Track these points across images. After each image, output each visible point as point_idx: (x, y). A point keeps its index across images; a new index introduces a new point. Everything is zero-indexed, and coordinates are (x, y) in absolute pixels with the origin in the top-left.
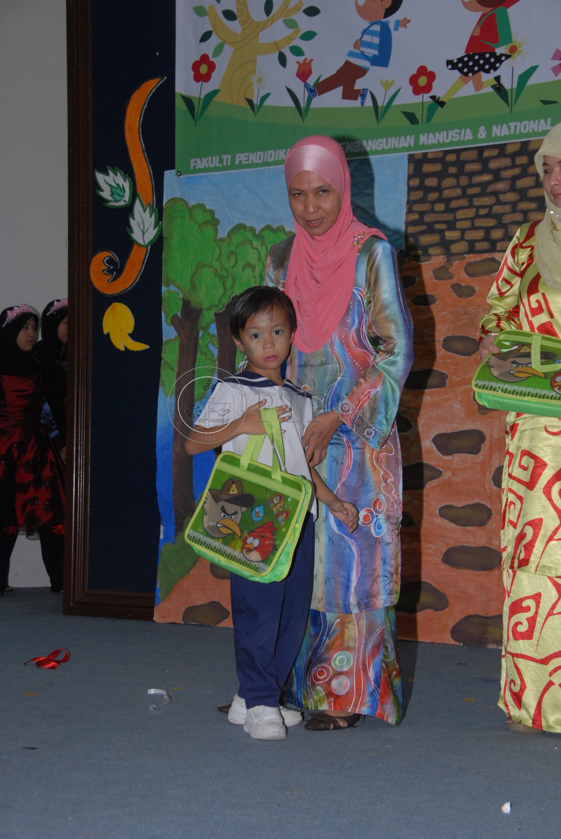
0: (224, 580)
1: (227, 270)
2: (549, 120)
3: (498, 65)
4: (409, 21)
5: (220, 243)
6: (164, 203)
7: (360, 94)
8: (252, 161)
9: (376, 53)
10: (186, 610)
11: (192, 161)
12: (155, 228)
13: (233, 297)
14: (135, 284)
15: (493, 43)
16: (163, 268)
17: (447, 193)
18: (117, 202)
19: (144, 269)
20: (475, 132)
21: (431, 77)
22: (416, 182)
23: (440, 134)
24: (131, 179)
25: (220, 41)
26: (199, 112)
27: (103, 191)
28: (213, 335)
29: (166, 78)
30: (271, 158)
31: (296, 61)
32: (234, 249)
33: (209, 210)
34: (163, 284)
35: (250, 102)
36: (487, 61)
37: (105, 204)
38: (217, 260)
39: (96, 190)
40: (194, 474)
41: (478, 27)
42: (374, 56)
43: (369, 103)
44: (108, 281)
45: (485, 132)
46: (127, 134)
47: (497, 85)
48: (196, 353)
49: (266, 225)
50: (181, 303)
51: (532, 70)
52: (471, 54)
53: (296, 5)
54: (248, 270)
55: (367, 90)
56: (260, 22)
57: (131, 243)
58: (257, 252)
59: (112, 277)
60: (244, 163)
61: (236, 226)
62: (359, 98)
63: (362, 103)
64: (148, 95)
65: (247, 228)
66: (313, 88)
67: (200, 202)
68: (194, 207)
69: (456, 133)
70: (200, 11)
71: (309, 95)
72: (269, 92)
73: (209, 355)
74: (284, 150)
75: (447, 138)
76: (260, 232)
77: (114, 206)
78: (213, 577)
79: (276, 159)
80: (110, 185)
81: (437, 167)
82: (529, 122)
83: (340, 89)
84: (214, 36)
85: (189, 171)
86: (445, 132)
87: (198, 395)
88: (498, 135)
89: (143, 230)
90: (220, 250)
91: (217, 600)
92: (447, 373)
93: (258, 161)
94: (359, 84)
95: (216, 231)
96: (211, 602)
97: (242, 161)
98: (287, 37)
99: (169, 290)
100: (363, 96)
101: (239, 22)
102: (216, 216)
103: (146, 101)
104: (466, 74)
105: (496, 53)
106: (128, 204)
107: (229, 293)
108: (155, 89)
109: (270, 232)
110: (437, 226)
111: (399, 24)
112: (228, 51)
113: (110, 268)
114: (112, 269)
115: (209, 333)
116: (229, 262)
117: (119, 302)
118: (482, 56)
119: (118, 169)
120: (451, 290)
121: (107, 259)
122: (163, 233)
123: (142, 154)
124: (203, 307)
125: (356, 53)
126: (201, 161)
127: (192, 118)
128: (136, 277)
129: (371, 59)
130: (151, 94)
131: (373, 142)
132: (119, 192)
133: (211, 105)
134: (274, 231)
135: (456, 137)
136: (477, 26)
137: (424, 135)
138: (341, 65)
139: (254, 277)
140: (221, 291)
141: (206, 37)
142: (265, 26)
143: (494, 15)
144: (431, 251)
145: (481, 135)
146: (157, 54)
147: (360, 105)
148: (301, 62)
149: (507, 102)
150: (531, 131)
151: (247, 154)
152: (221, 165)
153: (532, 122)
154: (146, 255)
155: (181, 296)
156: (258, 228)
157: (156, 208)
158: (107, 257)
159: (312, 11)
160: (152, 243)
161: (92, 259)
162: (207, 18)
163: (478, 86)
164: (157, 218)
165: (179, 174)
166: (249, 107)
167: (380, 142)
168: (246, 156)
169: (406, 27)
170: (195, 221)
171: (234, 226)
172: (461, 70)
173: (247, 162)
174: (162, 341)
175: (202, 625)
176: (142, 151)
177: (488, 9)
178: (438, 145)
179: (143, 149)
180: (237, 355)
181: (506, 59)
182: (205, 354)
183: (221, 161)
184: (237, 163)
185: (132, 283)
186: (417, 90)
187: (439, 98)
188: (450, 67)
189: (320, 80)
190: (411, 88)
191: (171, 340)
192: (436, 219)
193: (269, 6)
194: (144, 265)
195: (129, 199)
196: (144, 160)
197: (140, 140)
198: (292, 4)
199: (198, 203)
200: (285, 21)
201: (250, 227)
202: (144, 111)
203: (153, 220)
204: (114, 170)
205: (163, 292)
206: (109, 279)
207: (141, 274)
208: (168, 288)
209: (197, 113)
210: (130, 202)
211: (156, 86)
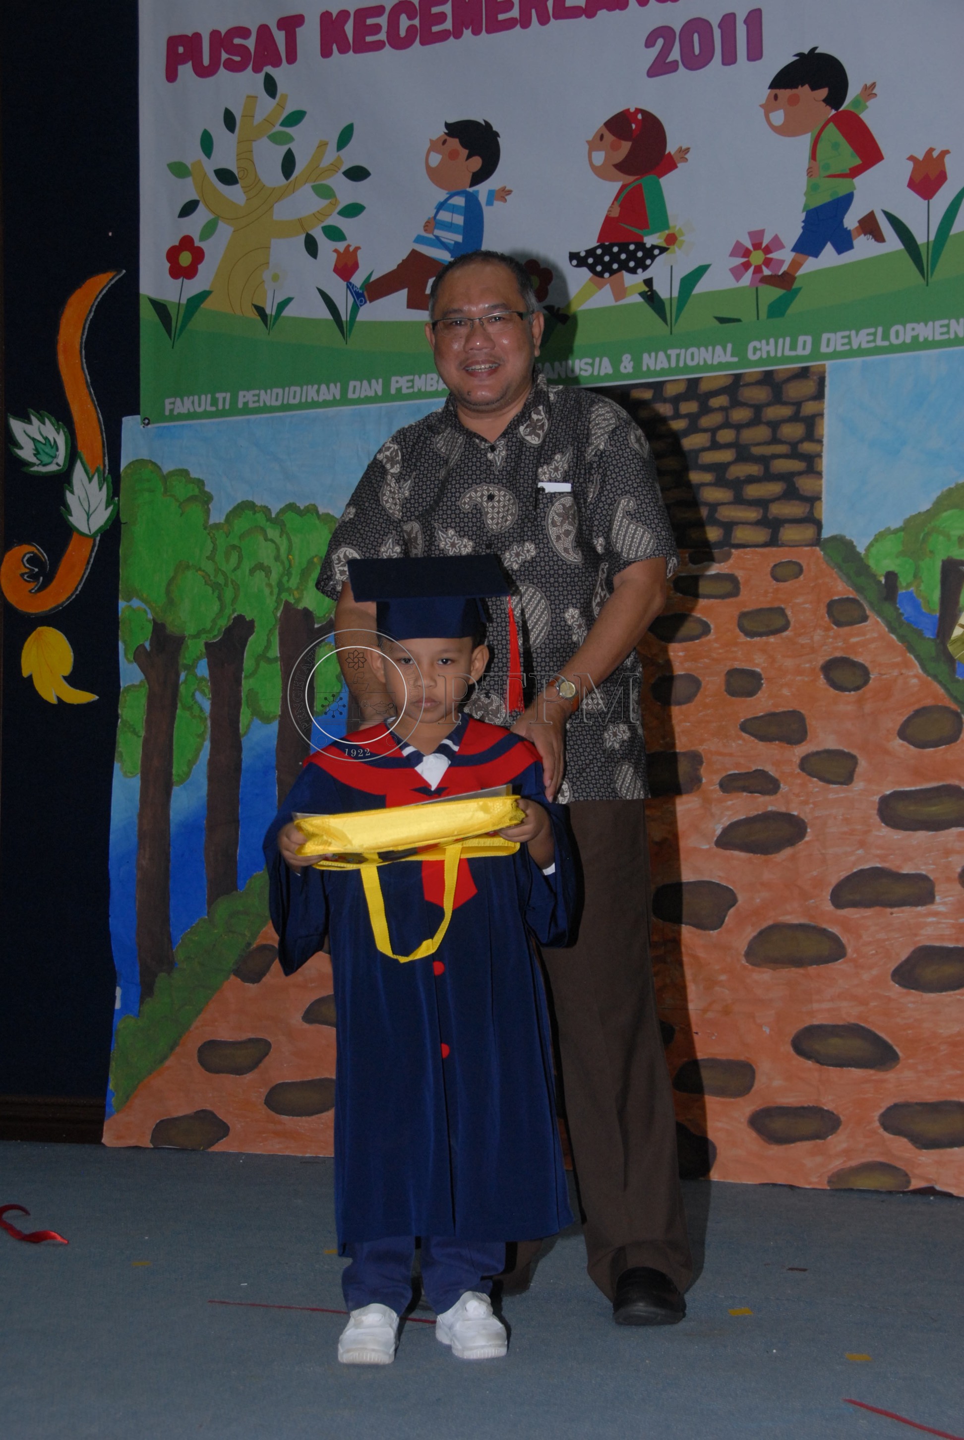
0: (222, 1075)
1: (224, 574)
2: (729, 347)
3: (648, 262)
4: (510, 192)
5: (214, 532)
6: (122, 469)
8: (264, 402)
9: (459, 238)
10: (157, 1125)
11: (167, 401)
12: (106, 508)
13: (235, 619)
14: (74, 597)
15: (641, 228)
16: (121, 571)
18: (45, 465)
19: (89, 573)
20: (616, 363)
21: (546, 277)
23: (561, 364)
24: (68, 429)
25: (212, 216)
26: (179, 326)
27: (21, 448)
28: (203, 679)
29: (124, 271)
30: (294, 398)
31: (334, 249)
32: (236, 542)
33: (195, 479)
34: (120, 596)
35: (261, 311)
36: (632, 256)
37: (25, 469)
38: (208, 558)
39: (11, 447)
40: (172, 902)
41: (617, 204)
42: (456, 243)
44: (30, 591)
45: (632, 363)
46: (61, 358)
47: (647, 292)
48: (174, 707)
49: (288, 503)
50: (150, 627)
51: (702, 270)
52: (607, 243)
53: (331, 164)
54: (260, 575)
56: (274, 188)
57: (68, 530)
58: (273, 545)
59: (36, 585)
60: (251, 405)
61: (239, 505)
64: (95, 296)
65: (257, 508)
66: (361, 291)
67: (181, 467)
68: (172, 474)
69: (586, 364)
70: (179, 170)
71: (355, 300)
72: (291, 296)
73: (196, 711)
74: (316, 387)
75: (574, 371)
76: (278, 514)
77: (40, 472)
78: (203, 1070)
79: (303, 400)
80: (34, 440)
82: (699, 349)
83: (403, 293)
84: (201, 206)
85: (162, 418)
86: (570, 363)
87: (178, 776)
88: (652, 368)
89: (87, 510)
90: (214, 543)
91: (209, 1108)
93: (274, 403)
95: (207, 512)
96: (198, 1112)
97: (248, 401)
98: (318, 212)
99: (130, 606)
101: (242, 187)
102: (207, 489)
103: (92, 306)
104: (600, 275)
105: (645, 244)
106: (62, 470)
107: (228, 611)
108: (107, 289)
109: (294, 515)
111: (493, 196)
112: (225, 231)
113: (34, 570)
114: (37, 573)
115: (196, 676)
116: (227, 561)
117: (49, 625)
118: (624, 248)
119: (46, 413)
121: (28, 556)
122: (121, 515)
123: (86, 391)
124: (187, 633)
125: (431, 239)
126: (183, 402)
127: (167, 335)
128: (77, 583)
129: (451, 248)
130: (101, 296)
132: (47, 449)
133: (197, 314)
134: (301, 513)
135: (586, 371)
136: (615, 202)
138: (405, 257)
139: (269, 585)
140: (216, 607)
141: (189, 209)
142: (282, 194)
143: (640, 186)
145: (625, 367)
146: (110, 234)
148: (342, 250)
149: (664, 319)
150: (702, 363)
151: (257, 392)
152: (214, 409)
153: (703, 349)
154: (92, 551)
155: (150, 617)
156: (275, 508)
157: (110, 476)
158: (29, 553)
159: (357, 174)
160: (102, 532)
161: (3, 557)
162: (189, 180)
163: (620, 292)
164: (111, 491)
165: (146, 421)
166: (259, 318)
168: (254, 395)
169: (505, 201)
170: (173, 496)
171: (236, 504)
172: (592, 268)
173: (256, 405)
174: (119, 687)
175: (183, 1150)
176: (84, 385)
177: (631, 179)
179: (87, 382)
180: (242, 710)
181: (661, 253)
182: (190, 708)
183: (214, 402)
184: (240, 405)
185: (69, 594)
187: (559, 309)
189: (373, 279)
191: (133, 686)
193: (288, 164)
194: (90, 566)
195: (65, 461)
196: (89, 400)
197: (83, 369)
198: (326, 162)
199: (177, 468)
200: (313, 187)
201: (261, 506)
202: (88, 322)
203: (104, 494)
204: (40, 415)
205: (120, 610)
206: (30, 589)
207: (84, 581)
208: (128, 604)
209: (176, 328)
210: (67, 466)
211: (108, 284)
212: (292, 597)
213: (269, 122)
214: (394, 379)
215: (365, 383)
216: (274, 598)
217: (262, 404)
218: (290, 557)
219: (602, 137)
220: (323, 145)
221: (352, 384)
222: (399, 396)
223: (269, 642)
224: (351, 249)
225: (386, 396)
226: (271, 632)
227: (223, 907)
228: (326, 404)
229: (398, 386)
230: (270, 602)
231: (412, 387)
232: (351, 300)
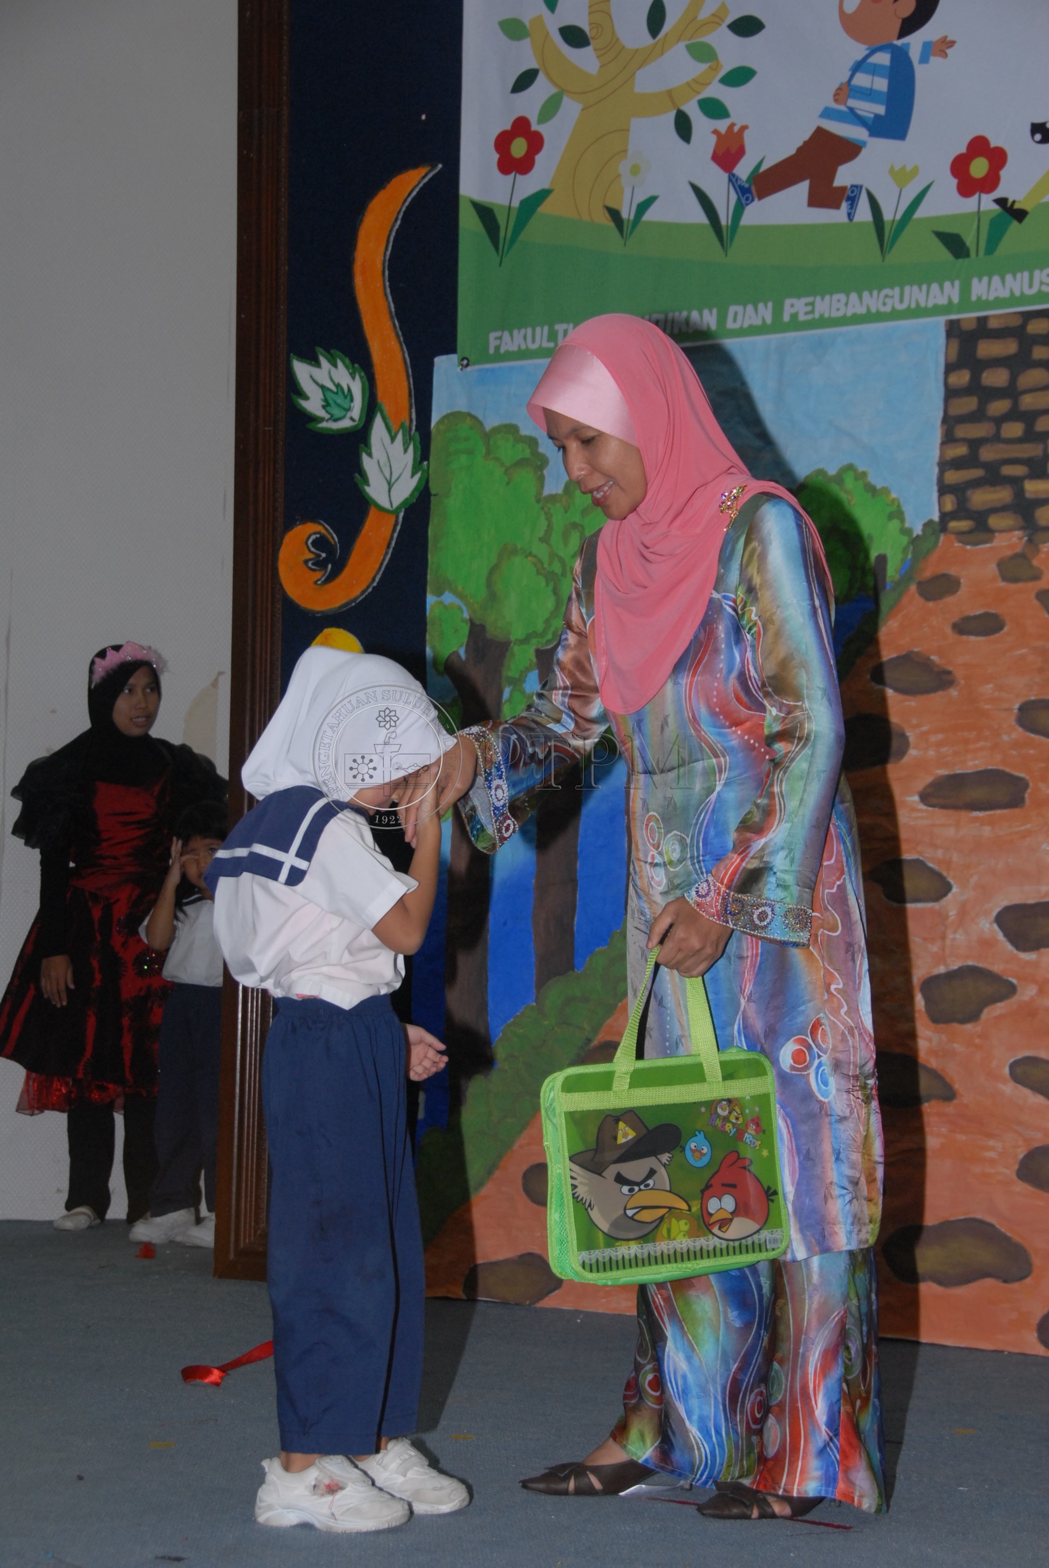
1: (561, 560)
4: (952, 43)
5: (549, 505)
6: (433, 424)
7: (846, 196)
9: (881, 110)
10: (472, 1271)
11: (493, 335)
12: (413, 475)
14: (370, 590)
16: (429, 556)
17: (1028, 402)
18: (336, 420)
19: (390, 559)
21: (998, 158)
22: (962, 378)
23: (1015, 278)
24: (366, 374)
25: (554, 90)
26: (509, 236)
27: (306, 398)
29: (440, 166)
31: (712, 129)
32: (577, 519)
33: (526, 437)
34: (429, 589)
35: (615, 215)
37: (311, 426)
38: (542, 540)
39: (294, 397)
40: (490, 984)
42: (877, 116)
43: (864, 213)
44: (316, 583)
46: (358, 281)
50: (465, 629)
53: (713, 15)
55: (861, 187)
56: (637, 50)
57: (363, 504)
59: (324, 575)
62: (844, 205)
63: (849, 215)
64: (402, 201)
66: (747, 186)
67: (507, 421)
68: (496, 430)
70: (513, 29)
71: (739, 199)
72: (655, 194)
74: (685, 314)
75: (1031, 286)
77: (330, 429)
78: (529, 1202)
80: (323, 387)
81: (1010, 347)
83: (803, 188)
84: (541, 78)
85: (485, 357)
86: (1026, 274)
89: (388, 478)
90: (549, 519)
91: (536, 1251)
92: (1027, 778)
94: (845, 176)
95: (541, 480)
96: (522, 1256)
98: (693, 80)
99: (441, 603)
100: (853, 201)
101: (595, 50)
102: (539, 452)
103: (399, 213)
106: (356, 426)
108: (417, 189)
110: (1007, 470)
111: (929, 50)
112: (571, 109)
113: (320, 556)
114: (324, 559)
115: (523, 692)
116: (566, 542)
117: (338, 626)
119: (338, 353)
120: (1036, 603)
121: (313, 537)
122: (430, 484)
123: (389, 324)
124: (513, 638)
125: (839, 112)
126: (512, 337)
127: (492, 249)
128: (373, 575)
129: (870, 123)
130: (410, 199)
131: (871, 295)
132: (339, 400)
133: (534, 223)
135: (1048, 285)
137: (980, 280)
138: (807, 137)
140: (550, 604)
141: (525, 81)
142: (647, 57)
144: (993, 521)
146: (424, 117)
147: (845, 219)
148: (723, 130)
152: (551, 345)
154: (394, 530)
155: (466, 615)
157: (417, 434)
158: (315, 533)
159: (747, 27)
160: (407, 506)
161: (282, 539)
162: (527, 42)
164: (419, 453)
165: (465, 362)
166: (612, 224)
167: (886, 296)
169: (945, 56)
170: (497, 459)
175: (505, 1303)
176: (388, 316)
178: (1012, 300)
179: (390, 312)
183: (552, 336)
185: (364, 587)
186: (967, 187)
187: (1014, 202)
188: (1038, 137)
189: (764, 168)
190: (954, 182)
192: (1006, 456)
194: (391, 550)
195: (361, 415)
196: (393, 335)
197: (386, 295)
198: (705, 13)
199: (504, 422)
200: (689, 48)
202: (393, 234)
203: (409, 457)
204: (331, 355)
205: (428, 607)
206: (315, 580)
207: (383, 568)
208: (439, 599)
209: (505, 239)
210: (364, 420)
211: (419, 183)
214: (788, 302)
215: (750, 308)
221: (732, 309)
222: (795, 324)
224: (736, 129)
225: (777, 326)
227: (556, 992)
229: (793, 310)
231: (812, 312)
232: (734, 197)
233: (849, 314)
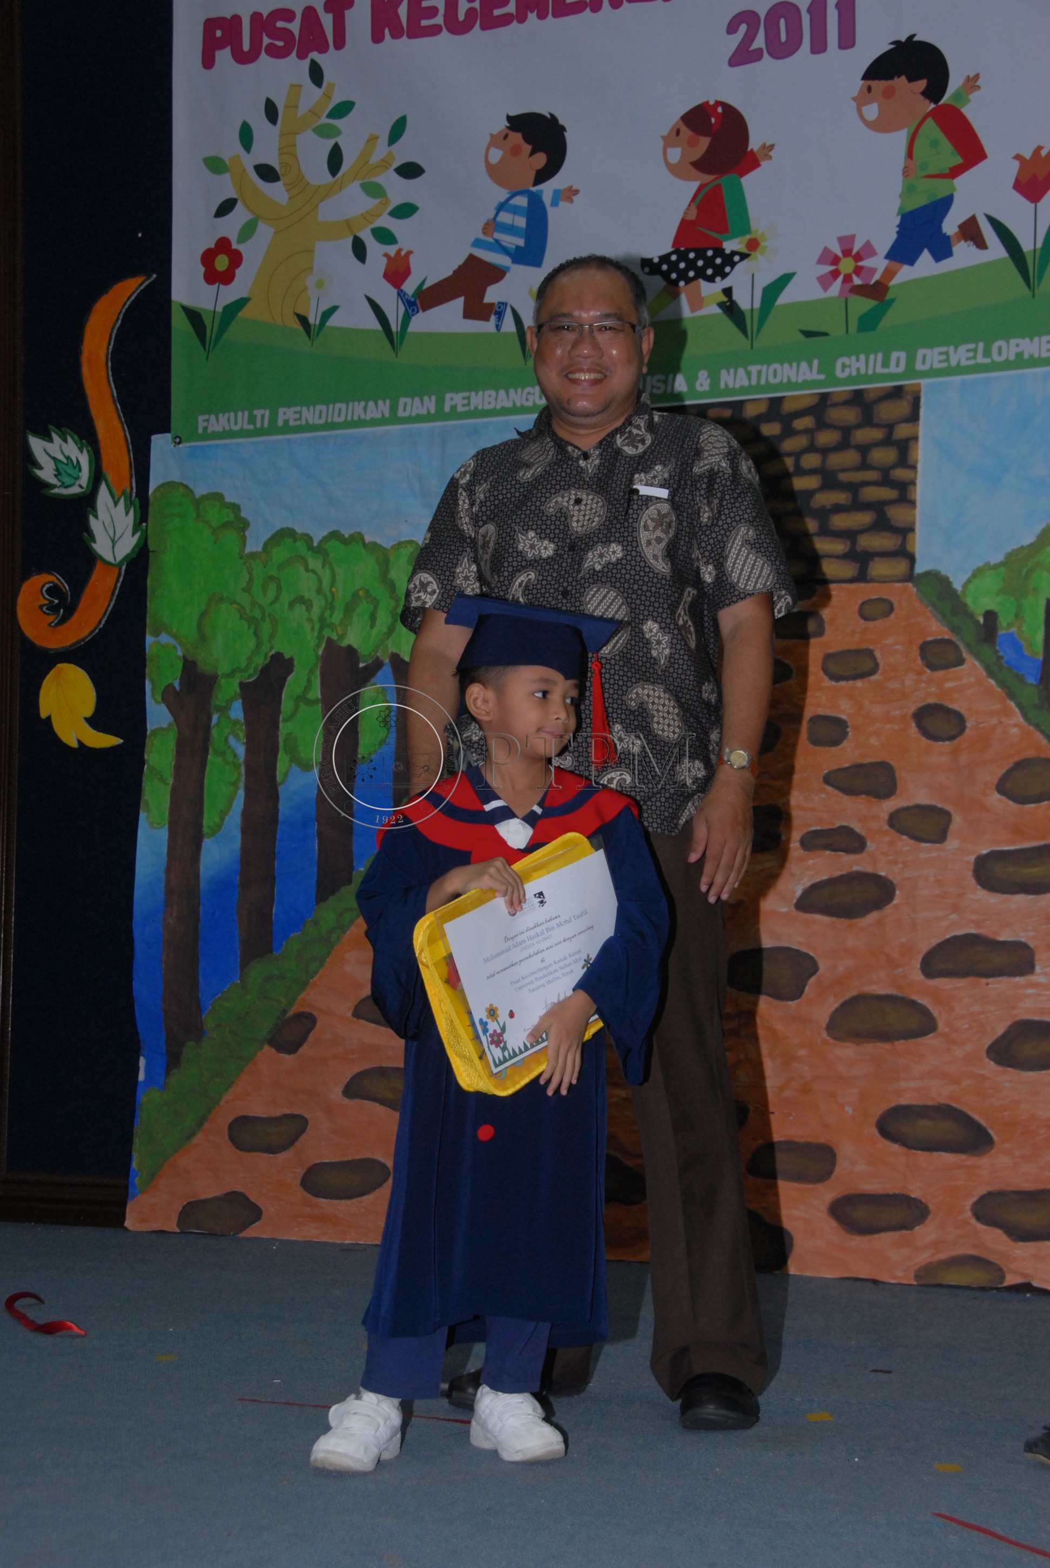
0: (254, 1154)
1: (261, 607)
2: (816, 363)
3: (727, 269)
4: (576, 192)
5: (250, 561)
6: (151, 492)
7: (494, 311)
8: (307, 420)
9: (521, 242)
10: (184, 1207)
11: (201, 418)
12: (133, 534)
13: (272, 656)
14: (97, 631)
15: (720, 232)
16: (148, 604)
18: (66, 487)
19: (114, 605)
20: (692, 380)
24: (92, 448)
25: (251, 216)
26: (214, 337)
27: (41, 468)
28: (236, 722)
29: (155, 276)
30: (339, 415)
31: (383, 253)
32: (274, 573)
33: (230, 503)
34: (147, 631)
35: (303, 320)
36: (709, 262)
37: (45, 492)
38: (244, 590)
39: (30, 466)
40: (201, 966)
41: (694, 206)
42: (518, 247)
43: (509, 325)
44: (49, 625)
45: (709, 380)
46: (85, 370)
47: (726, 302)
48: (205, 752)
49: (331, 531)
50: (179, 665)
51: (786, 279)
52: (682, 249)
53: (382, 161)
54: (300, 609)
56: (319, 187)
57: (91, 559)
58: (315, 577)
59: (56, 618)
60: (292, 423)
61: (277, 532)
62: (493, 318)
63: (497, 326)
64: (122, 304)
65: (297, 536)
66: (413, 300)
67: (215, 490)
68: (205, 497)
69: (659, 381)
70: (215, 165)
71: (406, 310)
72: (336, 304)
73: (230, 757)
74: (363, 403)
76: (320, 542)
77: (64, 495)
78: (234, 1148)
79: (349, 418)
80: (54, 459)
82: (782, 365)
83: (460, 302)
84: (239, 205)
85: (194, 436)
87: (209, 827)
88: (731, 386)
89: (112, 536)
91: (241, 1190)
93: (317, 421)
94: (493, 294)
95: (243, 540)
96: (228, 1194)
97: (288, 420)
98: (367, 212)
99: (158, 642)
100: (500, 315)
101: (285, 184)
102: (242, 515)
103: (119, 314)
104: (675, 283)
105: (724, 250)
106: (84, 492)
107: (265, 648)
108: (135, 295)
109: (338, 543)
111: (558, 196)
112: (265, 232)
113: (53, 602)
114: (57, 604)
115: (229, 718)
116: (265, 595)
117: (69, 661)
118: (701, 254)
119: (68, 431)
121: (47, 586)
122: (149, 542)
123: (112, 406)
124: (220, 672)
125: (490, 243)
126: (217, 420)
127: (200, 346)
128: (100, 618)
129: (513, 252)
130: (129, 303)
131: (516, 392)
132: (70, 470)
133: (235, 324)
134: (345, 541)
135: (659, 388)
136: (692, 204)
138: (461, 262)
139: (310, 620)
140: (252, 643)
141: (226, 208)
142: (328, 192)
143: (719, 187)
145: (701, 385)
146: (140, 235)
147: (494, 330)
148: (392, 254)
149: (744, 332)
150: (785, 381)
151: (298, 409)
152: (251, 427)
153: (786, 365)
154: (117, 581)
155: (180, 653)
156: (318, 535)
157: (137, 499)
158: (49, 583)
159: (410, 171)
160: (129, 561)
161: (20, 587)
162: (227, 177)
163: (696, 303)
164: (139, 516)
165: (178, 440)
166: (301, 328)
167: (529, 393)
168: (295, 413)
169: (572, 201)
170: (206, 522)
171: (274, 531)
172: (666, 276)
173: (298, 423)
174: (146, 730)
175: (212, 1235)
176: (111, 401)
177: (709, 178)
179: (113, 396)
180: (279, 756)
181: (741, 260)
182: (223, 754)
183: (252, 420)
184: (280, 423)
185: (92, 628)
188: (647, 270)
189: (425, 286)
191: (161, 729)
193: (335, 160)
194: (115, 597)
195: (88, 483)
196: (115, 416)
197: (109, 382)
198: (376, 157)
199: (212, 491)
200: (361, 185)
201: (303, 534)
202: (115, 331)
203: (130, 519)
204: (61, 431)
205: (147, 646)
206: (50, 621)
207: (108, 613)
208: (156, 639)
209: (211, 338)
210: (91, 488)
211: (137, 289)
212: (334, 634)
213: (314, 113)
214: (448, 396)
215: (417, 400)
216: (316, 634)
217: (304, 422)
218: (334, 589)
219: (678, 132)
220: (373, 139)
221: (402, 401)
222: (454, 414)
223: (309, 681)
224: (403, 253)
225: (439, 415)
226: (311, 671)
227: (257, 971)
228: (374, 423)
229: (453, 403)
230: (311, 639)
231: (468, 404)
232: (402, 309)
233: (498, 407)
